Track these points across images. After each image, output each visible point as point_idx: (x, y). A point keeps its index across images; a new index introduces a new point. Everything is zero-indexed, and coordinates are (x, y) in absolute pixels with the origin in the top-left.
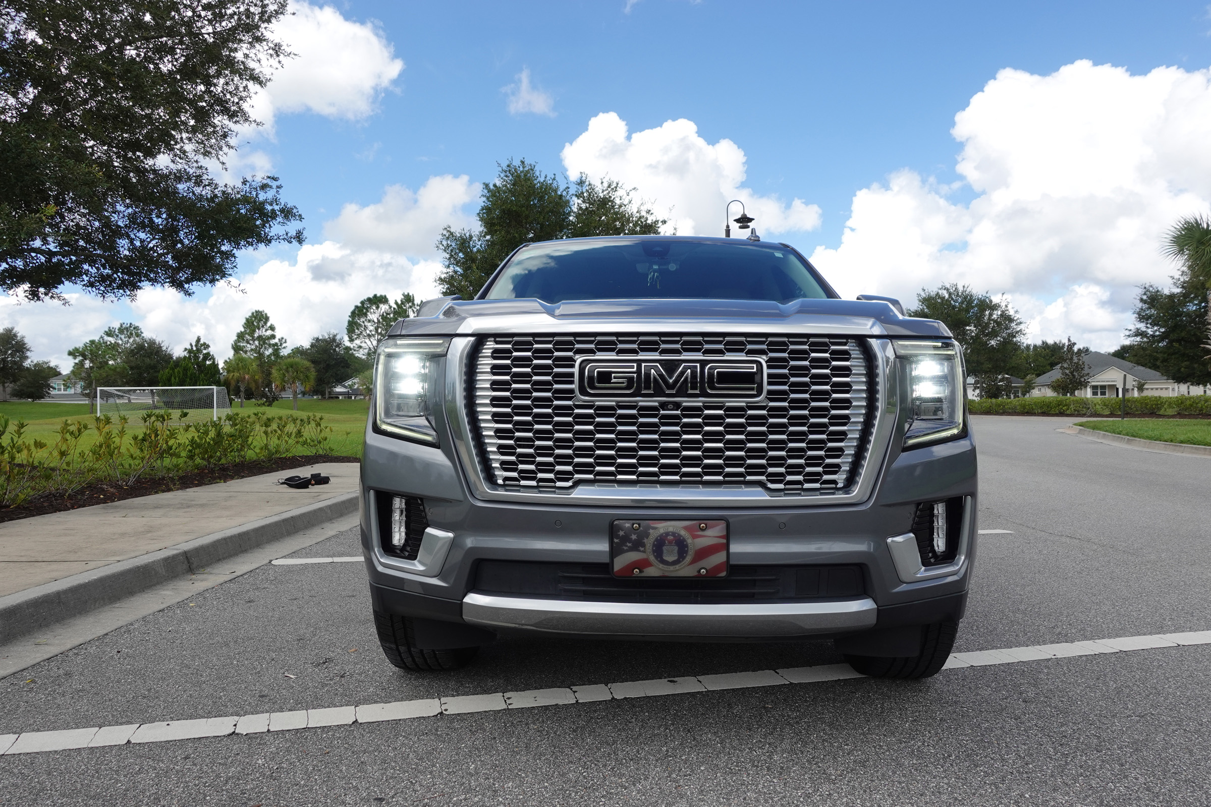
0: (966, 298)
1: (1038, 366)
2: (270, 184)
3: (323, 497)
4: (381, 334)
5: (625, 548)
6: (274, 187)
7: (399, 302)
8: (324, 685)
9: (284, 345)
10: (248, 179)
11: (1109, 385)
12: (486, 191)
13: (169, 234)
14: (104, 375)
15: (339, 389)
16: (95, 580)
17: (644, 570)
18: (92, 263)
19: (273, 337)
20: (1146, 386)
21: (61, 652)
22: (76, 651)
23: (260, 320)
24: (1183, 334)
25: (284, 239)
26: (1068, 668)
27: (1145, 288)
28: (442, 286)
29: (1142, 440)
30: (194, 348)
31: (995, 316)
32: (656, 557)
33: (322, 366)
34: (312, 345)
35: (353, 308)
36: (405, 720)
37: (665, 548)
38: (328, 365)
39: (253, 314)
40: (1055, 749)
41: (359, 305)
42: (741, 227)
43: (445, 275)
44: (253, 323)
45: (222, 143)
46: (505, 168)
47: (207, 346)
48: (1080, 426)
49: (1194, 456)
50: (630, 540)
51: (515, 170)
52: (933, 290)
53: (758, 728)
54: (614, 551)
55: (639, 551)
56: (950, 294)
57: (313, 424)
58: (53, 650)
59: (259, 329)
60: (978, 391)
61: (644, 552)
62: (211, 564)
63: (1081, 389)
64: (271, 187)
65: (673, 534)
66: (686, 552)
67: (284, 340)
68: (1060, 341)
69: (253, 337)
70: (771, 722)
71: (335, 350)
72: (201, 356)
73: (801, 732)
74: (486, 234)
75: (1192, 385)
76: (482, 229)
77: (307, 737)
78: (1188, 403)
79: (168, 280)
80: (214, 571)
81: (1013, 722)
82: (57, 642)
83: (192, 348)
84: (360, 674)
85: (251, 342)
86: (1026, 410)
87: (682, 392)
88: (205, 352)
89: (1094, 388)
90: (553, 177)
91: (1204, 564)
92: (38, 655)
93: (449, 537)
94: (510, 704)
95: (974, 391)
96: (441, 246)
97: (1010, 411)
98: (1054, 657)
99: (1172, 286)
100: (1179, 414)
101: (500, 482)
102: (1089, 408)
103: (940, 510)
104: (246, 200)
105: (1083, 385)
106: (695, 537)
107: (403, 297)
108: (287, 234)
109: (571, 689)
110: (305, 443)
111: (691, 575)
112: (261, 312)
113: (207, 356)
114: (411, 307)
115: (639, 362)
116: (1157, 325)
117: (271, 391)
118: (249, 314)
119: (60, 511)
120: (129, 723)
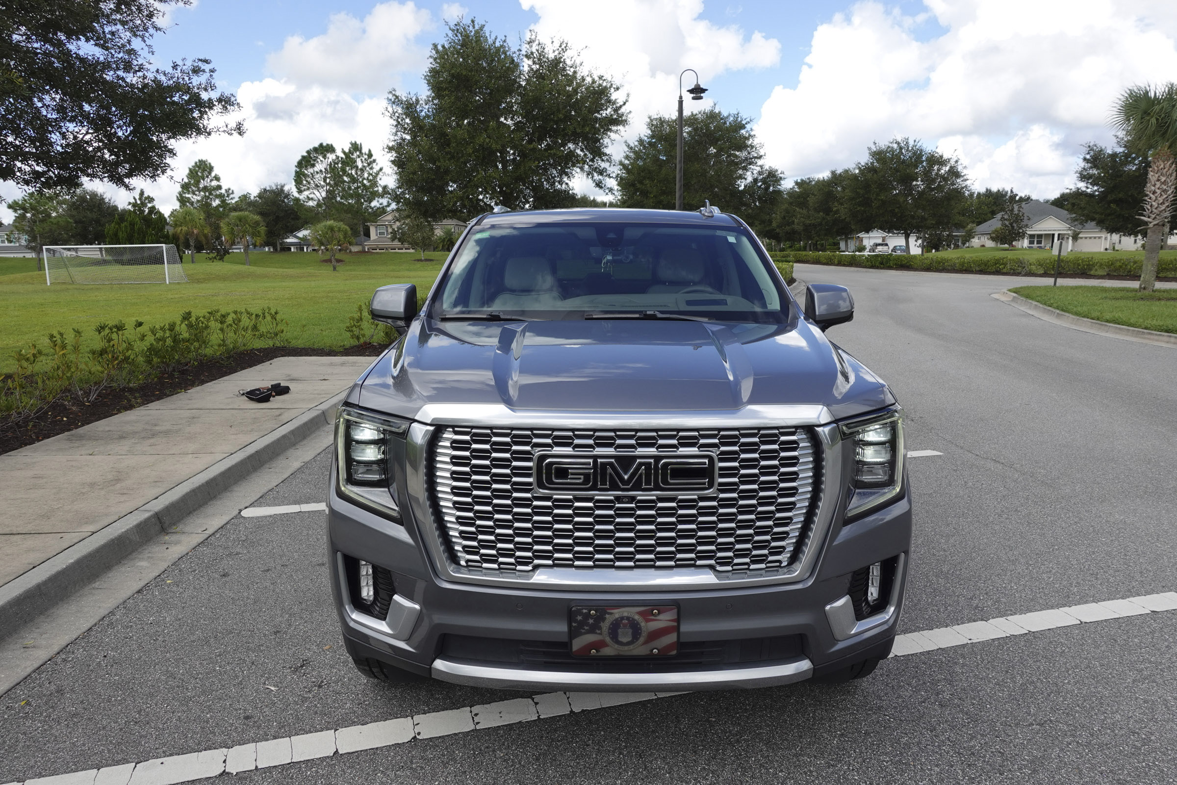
0: (915, 153)
1: (980, 214)
2: (203, 67)
3: (286, 417)
4: (329, 184)
5: (583, 631)
6: (207, 70)
7: (347, 151)
8: (304, 700)
9: (231, 196)
10: (178, 63)
11: (1045, 234)
12: (434, 52)
13: (100, 124)
14: (47, 229)
15: (291, 240)
16: (72, 564)
17: (601, 650)
18: (25, 160)
19: (219, 187)
20: (1080, 236)
21: (49, 657)
22: (64, 657)
23: (204, 170)
24: (1121, 195)
25: (224, 131)
26: (981, 657)
27: (1089, 146)
28: (390, 154)
29: (1071, 316)
30: (139, 202)
31: (943, 171)
32: (612, 639)
33: (271, 218)
34: (260, 196)
35: (300, 158)
36: (381, 748)
37: (620, 631)
38: (278, 217)
39: (196, 163)
40: (963, 770)
41: (305, 154)
42: (694, 98)
43: (393, 143)
44: (197, 173)
45: (149, 24)
46: (453, 27)
47: (151, 200)
48: (1014, 292)
49: (1118, 336)
50: (588, 625)
51: (464, 29)
52: (883, 144)
53: (702, 750)
54: (573, 633)
55: (596, 633)
56: (901, 148)
57: (268, 318)
58: (41, 655)
59: (204, 180)
60: (920, 241)
61: (600, 634)
62: (182, 519)
63: (1019, 240)
64: (204, 71)
65: (628, 618)
66: (640, 634)
67: (231, 191)
68: (1004, 189)
69: (199, 188)
70: (714, 741)
71: (283, 201)
72: (147, 210)
73: (741, 755)
74: (433, 98)
75: (1124, 235)
76: (429, 93)
77: (292, 776)
78: (1118, 264)
79: (106, 175)
80: (187, 529)
81: (928, 734)
82: (44, 643)
83: (136, 202)
84: (336, 682)
85: (197, 193)
86: (964, 268)
87: (637, 487)
88: (149, 205)
89: (1032, 236)
90: (503, 39)
91: (1114, 500)
92: (28, 663)
93: (415, 609)
94: (478, 723)
95: (916, 241)
96: (387, 113)
97: (949, 268)
98: (969, 642)
99: (1115, 145)
100: (1108, 274)
101: (463, 563)
102: (1024, 267)
103: (875, 572)
104: (178, 87)
105: (1021, 235)
106: (648, 621)
107: (350, 146)
108: (227, 126)
109: (533, 699)
110: (262, 336)
111: (644, 654)
112: (204, 162)
113: (153, 210)
114: (359, 157)
115: (595, 458)
116: (1097, 185)
117: (221, 244)
118: (191, 164)
119: (26, 445)
120: (125, 761)
